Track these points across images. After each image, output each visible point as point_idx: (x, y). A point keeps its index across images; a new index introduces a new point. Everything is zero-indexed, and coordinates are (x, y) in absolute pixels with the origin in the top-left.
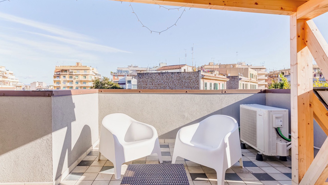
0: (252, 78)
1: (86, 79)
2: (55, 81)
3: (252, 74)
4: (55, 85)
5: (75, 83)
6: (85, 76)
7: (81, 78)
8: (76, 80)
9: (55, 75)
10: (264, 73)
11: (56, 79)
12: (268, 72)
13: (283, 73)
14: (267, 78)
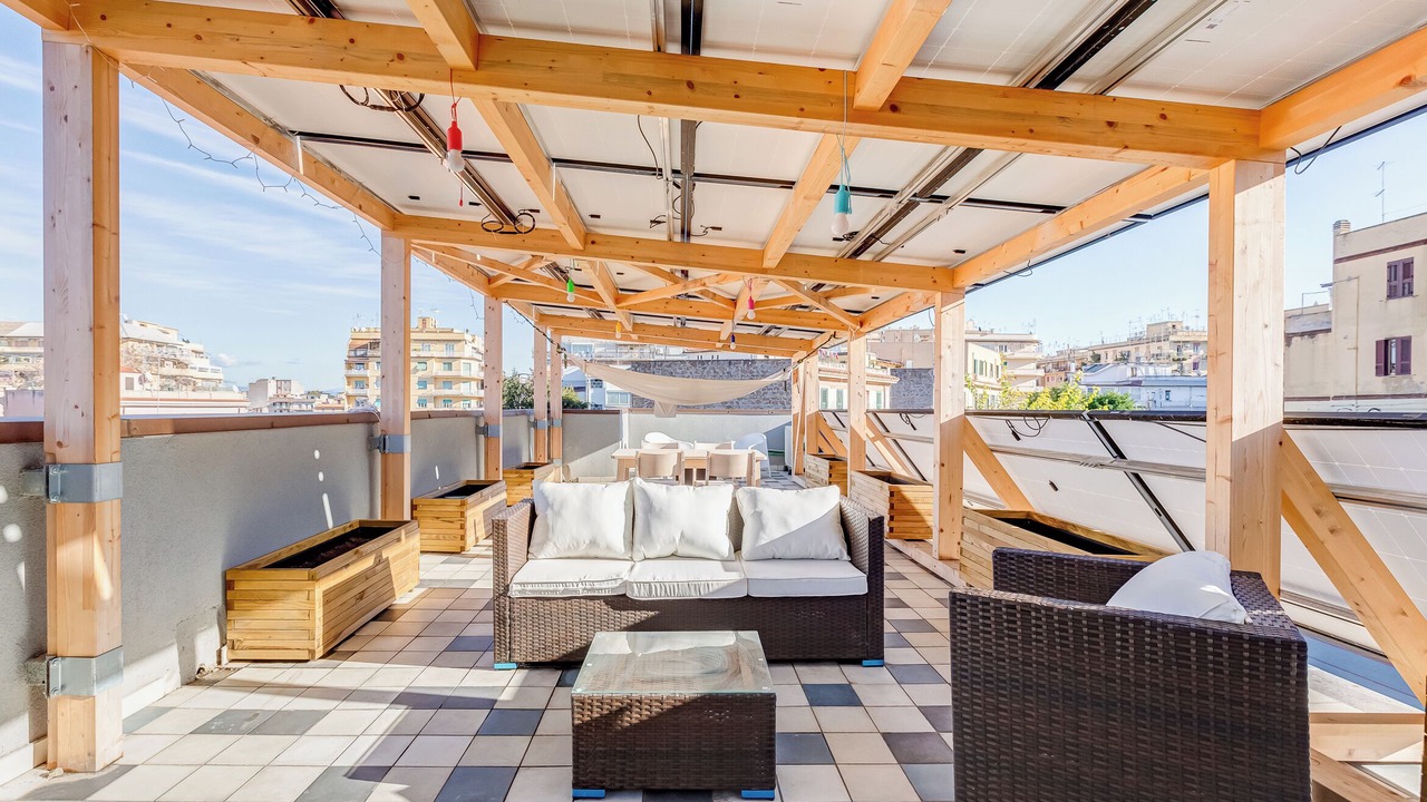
0: (981, 373)
1: (452, 373)
2: (348, 378)
3: (982, 362)
4: (351, 390)
5: (417, 387)
6: (448, 362)
7: (436, 368)
8: (420, 374)
9: (349, 357)
10: (1032, 356)
11: (354, 372)
12: (1050, 351)
13: (1097, 358)
14: (1041, 373)
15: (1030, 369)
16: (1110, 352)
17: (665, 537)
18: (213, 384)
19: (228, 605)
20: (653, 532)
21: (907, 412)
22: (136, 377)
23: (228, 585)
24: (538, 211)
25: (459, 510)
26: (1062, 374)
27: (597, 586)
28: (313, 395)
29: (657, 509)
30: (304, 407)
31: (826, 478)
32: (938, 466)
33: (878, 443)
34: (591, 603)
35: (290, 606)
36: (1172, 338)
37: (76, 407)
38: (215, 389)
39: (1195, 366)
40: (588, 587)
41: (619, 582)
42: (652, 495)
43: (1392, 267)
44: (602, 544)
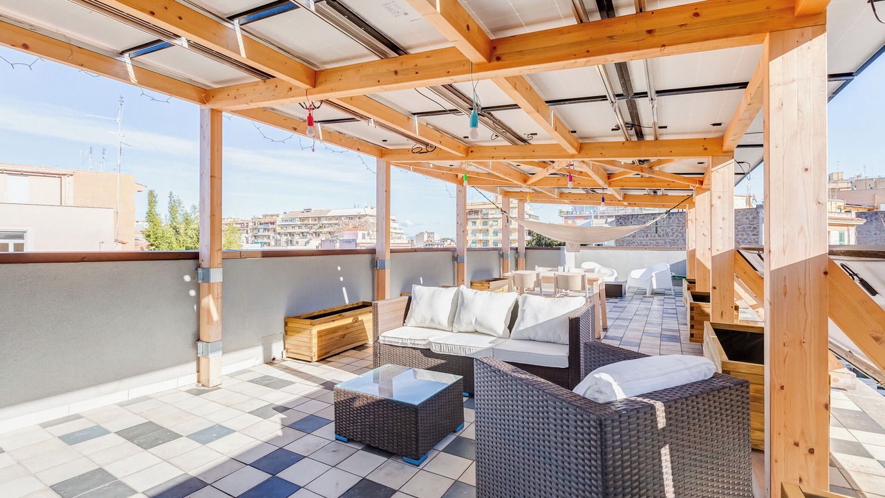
17: (467, 319)
18: (399, 235)
19: (286, 332)
22: (366, 232)
23: (286, 324)
27: (416, 342)
28: (444, 240)
30: (440, 247)
32: (711, 289)
34: (414, 351)
38: (399, 238)
41: (427, 341)
44: (437, 321)
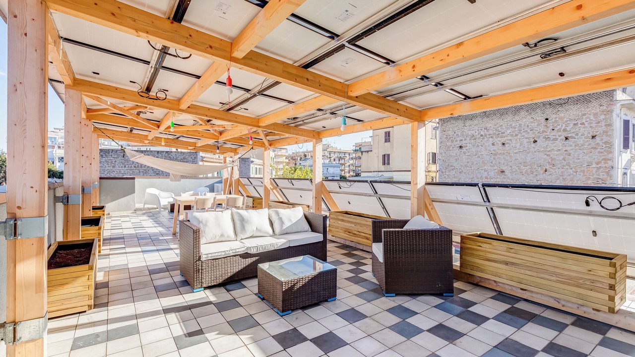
12: (289, 153)
13: (305, 156)
14: (287, 160)
15: (283, 159)
16: (309, 154)
17: (250, 230)
20: (246, 228)
21: (291, 179)
24: (168, 91)
25: (98, 232)
26: (294, 161)
27: (237, 250)
29: (246, 220)
31: (251, 205)
32: (314, 199)
33: (274, 191)
34: (235, 258)
35: (76, 285)
36: (328, 150)
37: (32, 187)
39: (334, 160)
40: (234, 251)
41: (246, 248)
42: (243, 215)
43: (386, 133)
44: (226, 236)
